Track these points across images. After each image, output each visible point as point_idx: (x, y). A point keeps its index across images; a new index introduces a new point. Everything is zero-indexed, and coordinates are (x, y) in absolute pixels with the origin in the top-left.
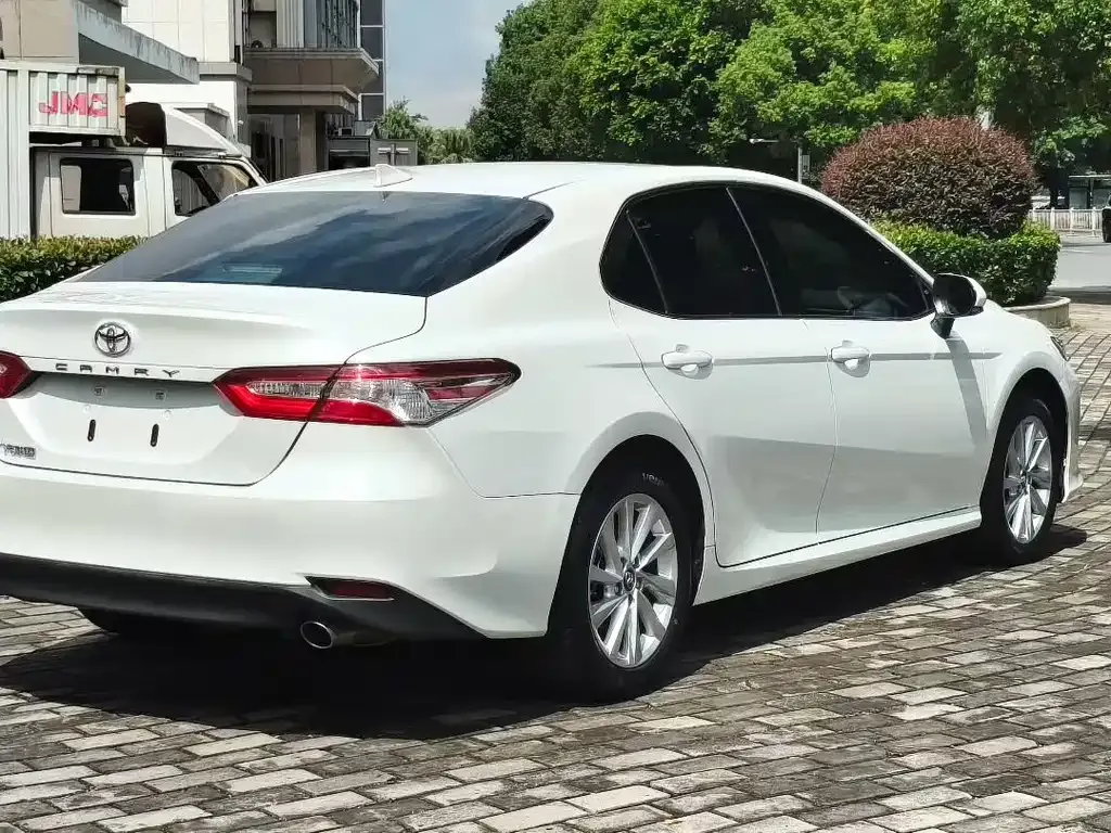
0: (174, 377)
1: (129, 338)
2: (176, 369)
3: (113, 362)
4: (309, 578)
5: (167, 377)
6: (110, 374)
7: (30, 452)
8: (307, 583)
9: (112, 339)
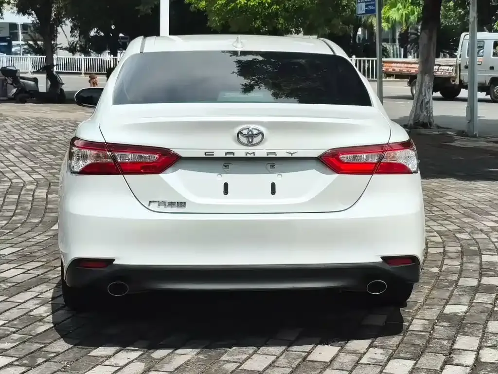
0: (294, 156)
1: (263, 135)
2: (296, 151)
3: (250, 150)
4: (382, 258)
5: (289, 156)
6: (249, 156)
7: (182, 204)
8: (381, 260)
9: (250, 137)
